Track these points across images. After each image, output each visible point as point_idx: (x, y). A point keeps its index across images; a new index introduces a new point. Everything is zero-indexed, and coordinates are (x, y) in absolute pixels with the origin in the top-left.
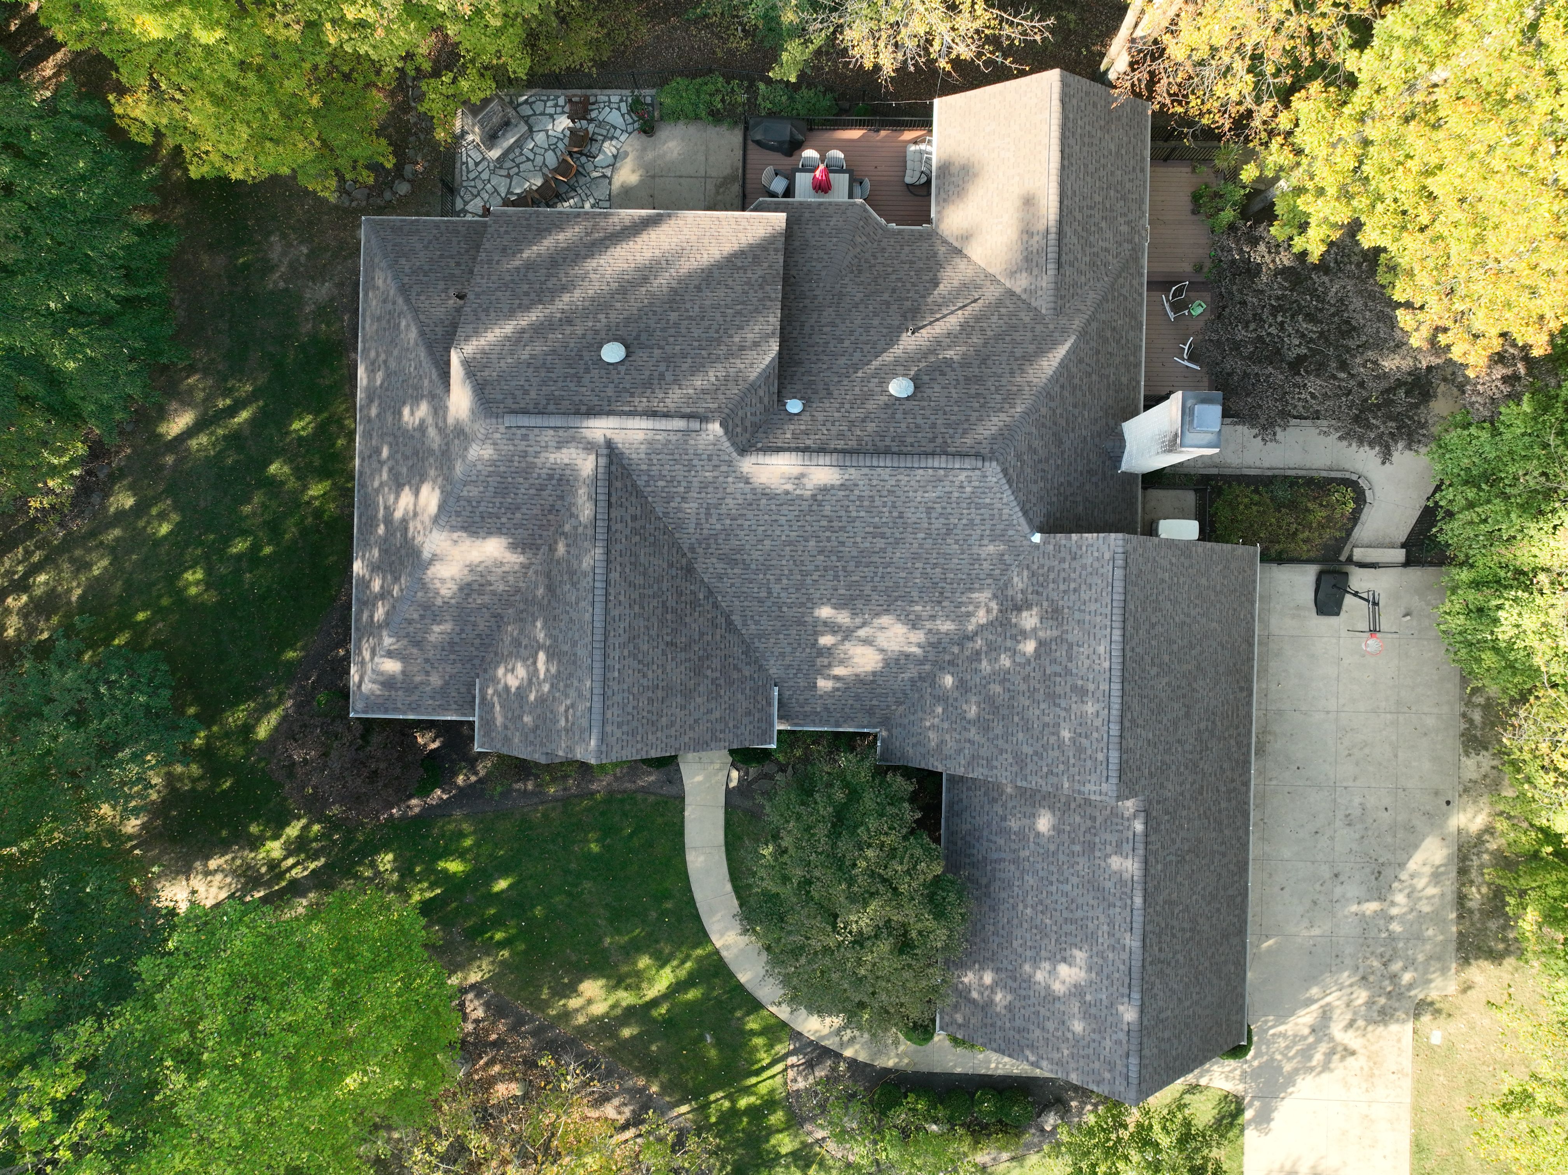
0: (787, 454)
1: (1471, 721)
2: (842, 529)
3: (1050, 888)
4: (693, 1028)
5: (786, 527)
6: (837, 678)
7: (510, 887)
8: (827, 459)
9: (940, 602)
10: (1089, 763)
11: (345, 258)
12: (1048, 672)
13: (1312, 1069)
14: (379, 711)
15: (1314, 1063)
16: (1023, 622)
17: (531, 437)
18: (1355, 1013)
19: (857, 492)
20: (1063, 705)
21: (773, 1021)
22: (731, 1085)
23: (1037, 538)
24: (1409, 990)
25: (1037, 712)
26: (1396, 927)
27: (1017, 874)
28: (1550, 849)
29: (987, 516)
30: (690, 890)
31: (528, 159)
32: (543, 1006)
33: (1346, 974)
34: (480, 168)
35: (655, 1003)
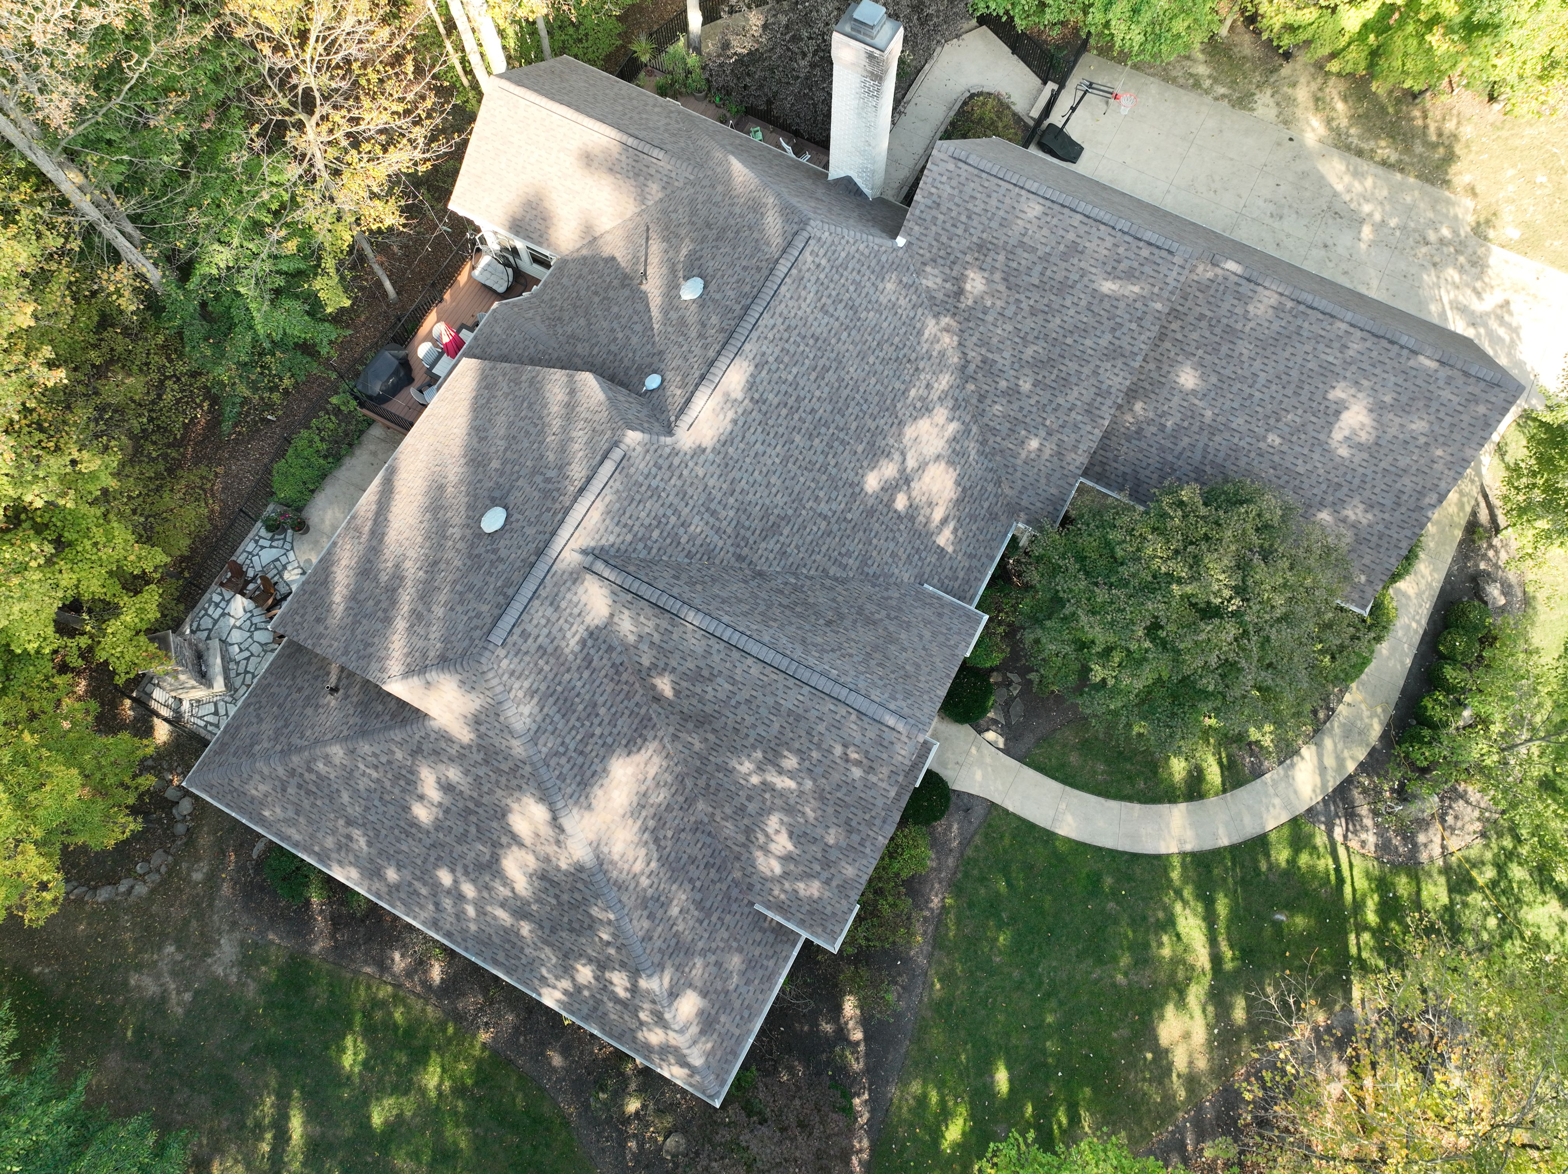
0: (697, 394)
1: (1224, 96)
2: (798, 399)
3: (1256, 400)
4: (1262, 929)
5: (769, 450)
6: (944, 521)
7: (1009, 1068)
8: (723, 361)
9: (917, 369)
10: (1147, 269)
11: (211, 905)
12: (1037, 282)
13: (1512, 341)
14: (730, 1063)
15: (1507, 339)
16: (976, 292)
17: (529, 628)
18: (1467, 285)
19: (771, 359)
20: (1076, 277)
21: (1286, 831)
22: (1346, 919)
23: (901, 241)
24: (1459, 235)
25: (1071, 312)
26: (1393, 222)
27: (1227, 435)
28: (1372, 37)
29: (858, 266)
30: (1101, 849)
31: (248, 659)
32: (1168, 1108)
33: (1425, 277)
34: (222, 712)
35: (1216, 959)
